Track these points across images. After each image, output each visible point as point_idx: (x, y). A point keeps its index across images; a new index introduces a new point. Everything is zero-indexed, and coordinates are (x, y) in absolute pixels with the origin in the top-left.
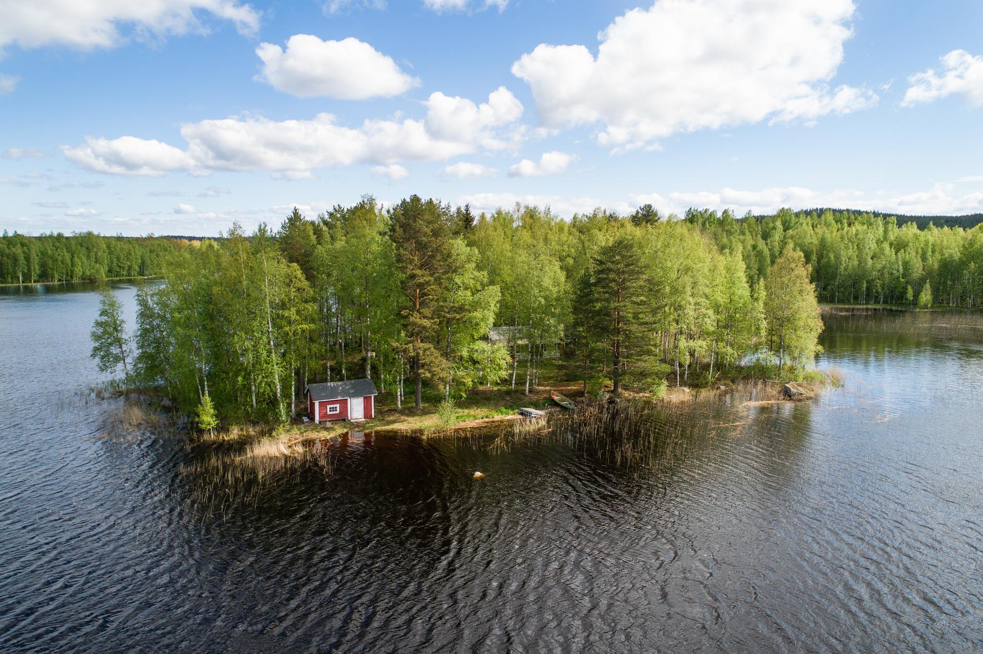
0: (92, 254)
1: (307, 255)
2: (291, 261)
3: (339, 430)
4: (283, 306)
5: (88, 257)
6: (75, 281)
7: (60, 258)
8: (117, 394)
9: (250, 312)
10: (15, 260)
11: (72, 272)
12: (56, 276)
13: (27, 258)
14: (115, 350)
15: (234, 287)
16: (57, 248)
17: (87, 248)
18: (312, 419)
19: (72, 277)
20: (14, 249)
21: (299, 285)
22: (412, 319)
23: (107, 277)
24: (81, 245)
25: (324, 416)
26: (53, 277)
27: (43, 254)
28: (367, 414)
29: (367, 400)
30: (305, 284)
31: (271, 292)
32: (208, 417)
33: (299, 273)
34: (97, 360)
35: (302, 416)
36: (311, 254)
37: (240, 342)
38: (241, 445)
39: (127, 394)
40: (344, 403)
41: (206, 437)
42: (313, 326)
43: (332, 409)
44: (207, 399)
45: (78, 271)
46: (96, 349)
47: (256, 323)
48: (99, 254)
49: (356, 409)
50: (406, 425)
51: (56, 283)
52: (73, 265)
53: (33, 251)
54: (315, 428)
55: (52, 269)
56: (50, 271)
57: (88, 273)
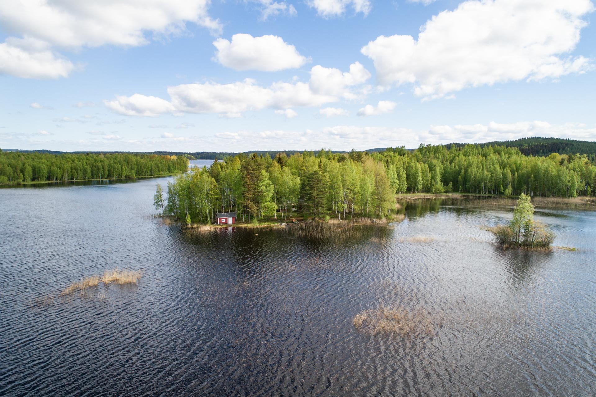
0: (130, 165)
1: (218, 175)
2: (212, 177)
3: (225, 226)
4: (210, 190)
5: (128, 167)
6: (123, 178)
7: (117, 168)
8: (160, 217)
9: (200, 192)
10: (98, 169)
11: (122, 173)
12: (115, 176)
13: (103, 168)
14: (160, 203)
15: (196, 185)
16: (115, 163)
17: (128, 162)
18: (217, 223)
19: (121, 176)
20: (97, 163)
21: (214, 184)
22: (245, 194)
23: (136, 176)
24: (125, 161)
25: (221, 222)
26: (113, 176)
27: (110, 165)
28: (233, 223)
29: (233, 218)
30: (216, 184)
31: (206, 186)
32: (189, 220)
33: (214, 181)
34: (155, 206)
35: (215, 222)
36: (219, 175)
37: (197, 200)
38: (197, 228)
39: (163, 217)
40: (226, 219)
41: (188, 226)
42: (218, 196)
43: (223, 221)
44: (188, 215)
45: (124, 173)
46: (155, 203)
47: (202, 195)
48: (133, 165)
49: (230, 221)
50: (243, 226)
51: (115, 179)
52: (122, 171)
53: (106, 164)
54: (218, 225)
55: (113, 172)
56: (112, 174)
57: (128, 174)
